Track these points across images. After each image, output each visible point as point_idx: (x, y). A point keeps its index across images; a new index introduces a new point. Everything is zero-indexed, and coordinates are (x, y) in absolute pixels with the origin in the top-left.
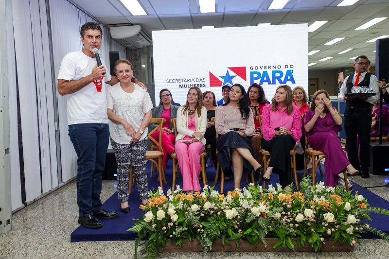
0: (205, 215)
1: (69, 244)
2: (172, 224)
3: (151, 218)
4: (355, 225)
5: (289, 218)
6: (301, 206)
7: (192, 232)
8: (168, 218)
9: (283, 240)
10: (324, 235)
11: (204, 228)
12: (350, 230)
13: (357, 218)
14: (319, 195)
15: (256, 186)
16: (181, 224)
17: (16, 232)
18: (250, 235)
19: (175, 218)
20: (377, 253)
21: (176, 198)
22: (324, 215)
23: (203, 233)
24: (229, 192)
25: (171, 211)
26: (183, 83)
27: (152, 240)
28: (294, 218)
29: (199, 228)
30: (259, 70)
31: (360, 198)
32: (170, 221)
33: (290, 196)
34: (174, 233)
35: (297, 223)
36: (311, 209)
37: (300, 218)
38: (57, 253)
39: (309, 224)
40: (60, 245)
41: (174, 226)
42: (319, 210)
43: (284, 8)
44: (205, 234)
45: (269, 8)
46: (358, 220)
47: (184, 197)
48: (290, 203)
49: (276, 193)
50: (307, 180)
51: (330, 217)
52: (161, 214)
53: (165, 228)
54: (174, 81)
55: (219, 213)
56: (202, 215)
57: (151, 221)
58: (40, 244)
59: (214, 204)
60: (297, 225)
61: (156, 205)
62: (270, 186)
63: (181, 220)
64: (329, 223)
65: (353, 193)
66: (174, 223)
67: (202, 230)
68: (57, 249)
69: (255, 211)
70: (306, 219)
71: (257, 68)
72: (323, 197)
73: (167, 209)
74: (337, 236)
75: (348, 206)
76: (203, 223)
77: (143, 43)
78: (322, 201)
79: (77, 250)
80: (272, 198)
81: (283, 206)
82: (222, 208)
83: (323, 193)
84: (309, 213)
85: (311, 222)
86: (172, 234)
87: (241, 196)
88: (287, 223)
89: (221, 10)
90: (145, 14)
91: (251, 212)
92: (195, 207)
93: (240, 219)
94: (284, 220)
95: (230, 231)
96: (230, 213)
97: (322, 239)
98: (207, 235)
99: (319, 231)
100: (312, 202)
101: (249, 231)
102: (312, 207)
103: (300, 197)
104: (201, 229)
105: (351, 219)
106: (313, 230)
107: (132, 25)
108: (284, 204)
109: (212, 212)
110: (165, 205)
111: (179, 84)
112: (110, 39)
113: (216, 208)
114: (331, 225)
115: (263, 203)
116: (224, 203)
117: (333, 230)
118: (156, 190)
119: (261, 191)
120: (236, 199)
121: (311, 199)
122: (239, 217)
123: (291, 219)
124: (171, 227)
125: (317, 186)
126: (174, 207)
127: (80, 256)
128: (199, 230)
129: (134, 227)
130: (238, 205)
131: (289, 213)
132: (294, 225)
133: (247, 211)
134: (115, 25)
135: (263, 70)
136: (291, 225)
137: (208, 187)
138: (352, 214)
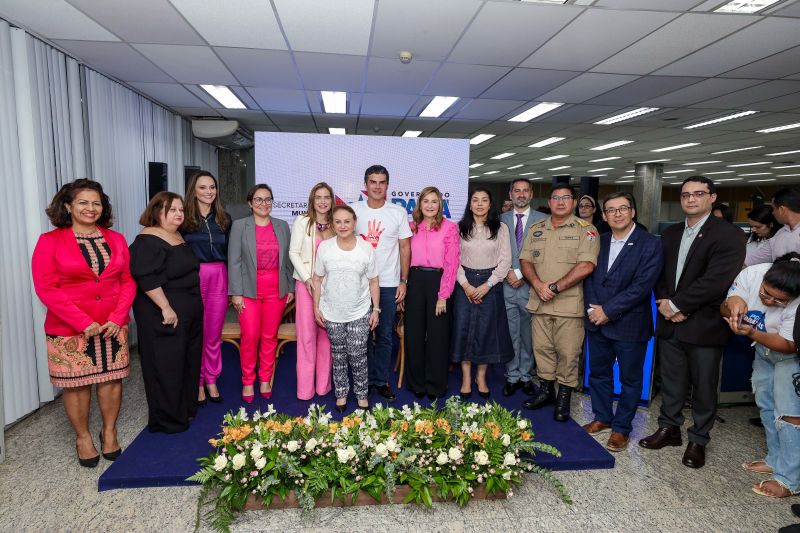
0: (308, 456)
1: (95, 495)
2: (256, 474)
3: (224, 466)
4: (513, 467)
5: (427, 459)
6: (444, 440)
7: (287, 482)
8: (251, 464)
9: (417, 494)
10: (474, 483)
11: (305, 476)
12: (507, 476)
13: (516, 457)
14: (470, 421)
15: (384, 407)
16: (270, 473)
17: (11, 467)
18: (371, 486)
19: (261, 463)
20: (539, 499)
21: (265, 429)
22: (476, 453)
23: (303, 485)
24: (346, 419)
25: (256, 452)
26: (297, 209)
27: (225, 497)
28: (435, 458)
29: (297, 478)
30: (404, 197)
31: (523, 424)
32: (255, 469)
33: (431, 424)
34: (259, 487)
35: (437, 465)
36: (458, 444)
37: (442, 459)
38: (71, 516)
39: (454, 468)
40: (81, 497)
41: (260, 476)
42: (469, 445)
43: (441, 116)
44: (307, 486)
45: (422, 115)
46: (519, 460)
47: (277, 427)
48: (431, 436)
49: (412, 417)
50: (455, 404)
51: (482, 457)
52: (239, 461)
53: (245, 480)
54: (285, 205)
55: (328, 454)
56: (304, 457)
57: (224, 470)
58: (47, 495)
59: (321, 440)
60: (438, 469)
61: (233, 440)
62: (405, 407)
63: (271, 465)
64: (481, 466)
65: (514, 415)
66: (260, 471)
67: (302, 481)
68: (73, 506)
69: (381, 450)
70: (450, 461)
71: (401, 194)
72: (475, 424)
73: (250, 450)
74: (490, 483)
75: (506, 439)
76: (304, 471)
77: (242, 143)
78: (473, 431)
79: (107, 508)
80: (406, 429)
81: (421, 440)
82: (334, 445)
83: (476, 418)
84: (456, 454)
85: (457, 466)
86: (255, 488)
87: (362, 425)
88: (425, 467)
89: (354, 111)
90: (243, 107)
91: (374, 451)
92: (293, 445)
93: (359, 463)
94: (420, 463)
95: (343, 481)
96: (345, 454)
97: (470, 489)
98: (310, 488)
99: (467, 478)
100: (461, 434)
101: (370, 479)
102: (460, 441)
103: (444, 428)
104: (299, 479)
105: (510, 459)
106: (458, 476)
107: (226, 119)
108: (422, 437)
109: (318, 451)
110: (247, 442)
111: (292, 209)
112: (191, 139)
113: (324, 445)
114: (484, 468)
115: (393, 436)
116: (337, 437)
117: (486, 475)
118: (236, 412)
119: (392, 415)
120: (354, 431)
121: (459, 427)
122: (357, 460)
123: (431, 459)
124: (255, 478)
125: (469, 409)
126: (261, 445)
127: (108, 522)
128: (297, 482)
129: (198, 474)
130: (356, 441)
131: (428, 451)
132: (434, 469)
133: (370, 450)
134: (199, 118)
135: (410, 197)
136: (430, 468)
137: (316, 407)
138: (512, 451)
